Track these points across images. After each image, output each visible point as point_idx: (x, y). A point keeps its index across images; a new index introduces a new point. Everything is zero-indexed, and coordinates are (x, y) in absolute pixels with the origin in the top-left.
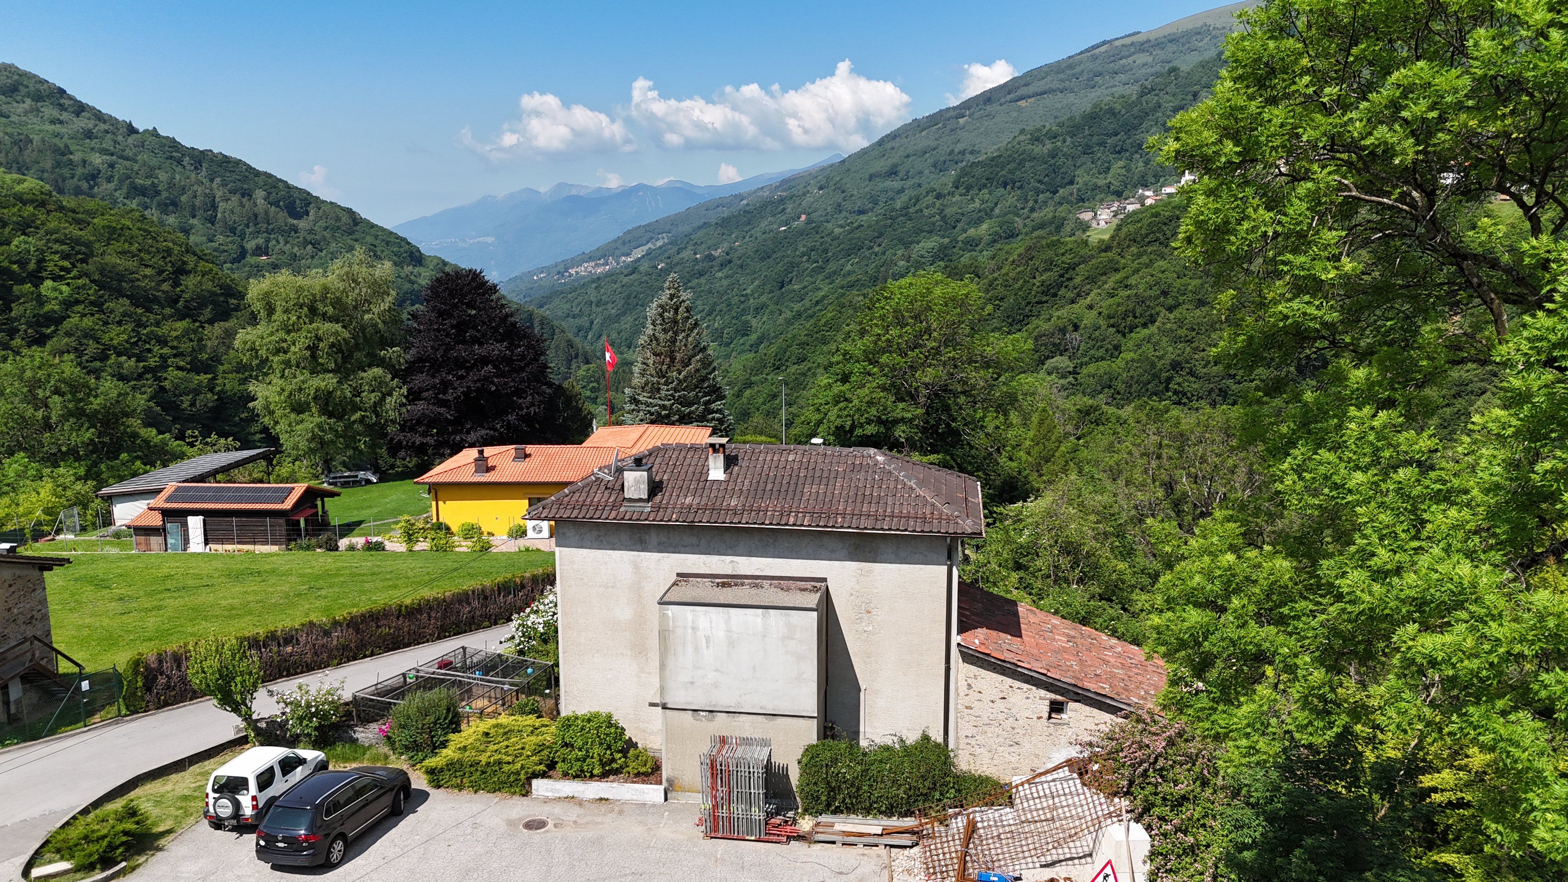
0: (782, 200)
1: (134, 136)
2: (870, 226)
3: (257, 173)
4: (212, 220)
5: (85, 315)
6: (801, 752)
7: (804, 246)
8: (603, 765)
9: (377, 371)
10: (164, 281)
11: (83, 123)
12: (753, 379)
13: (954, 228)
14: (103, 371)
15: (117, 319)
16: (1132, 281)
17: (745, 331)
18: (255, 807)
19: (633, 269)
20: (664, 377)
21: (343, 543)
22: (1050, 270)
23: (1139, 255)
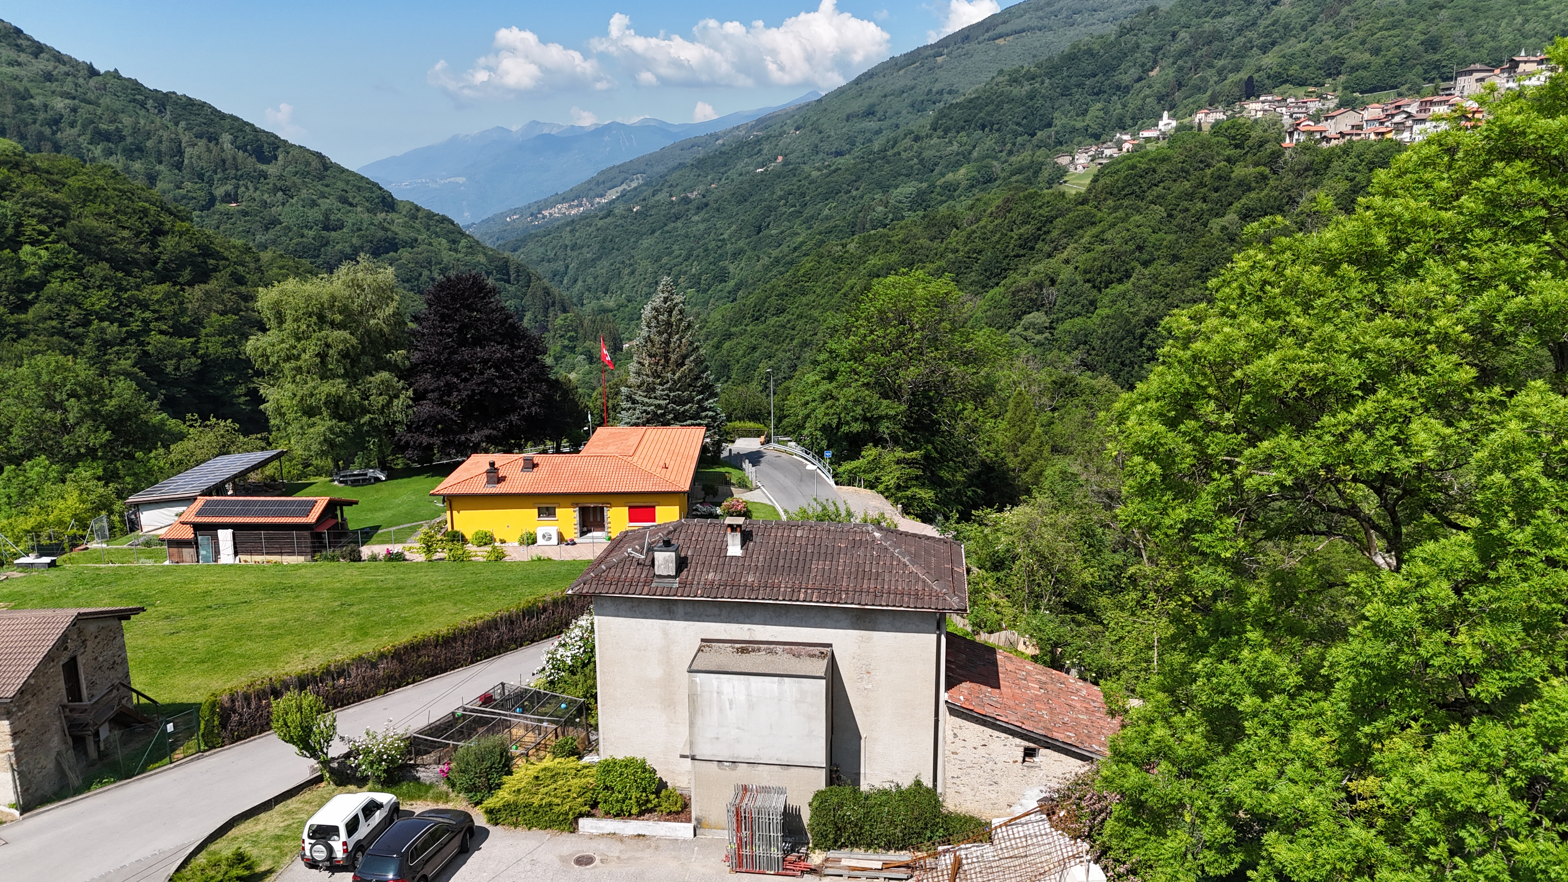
0: (758, 141)
1: (95, 78)
2: (847, 170)
3: (223, 116)
4: (179, 166)
5: (65, 280)
6: (811, 796)
7: (781, 190)
8: (639, 805)
9: (385, 375)
10: (142, 243)
11: (41, 65)
12: (733, 330)
13: (932, 171)
14: (87, 336)
15: (98, 283)
16: (1108, 235)
17: (723, 277)
18: (345, 851)
19: (608, 211)
20: (659, 377)
21: (366, 551)
22: (1028, 223)
23: (1116, 209)
